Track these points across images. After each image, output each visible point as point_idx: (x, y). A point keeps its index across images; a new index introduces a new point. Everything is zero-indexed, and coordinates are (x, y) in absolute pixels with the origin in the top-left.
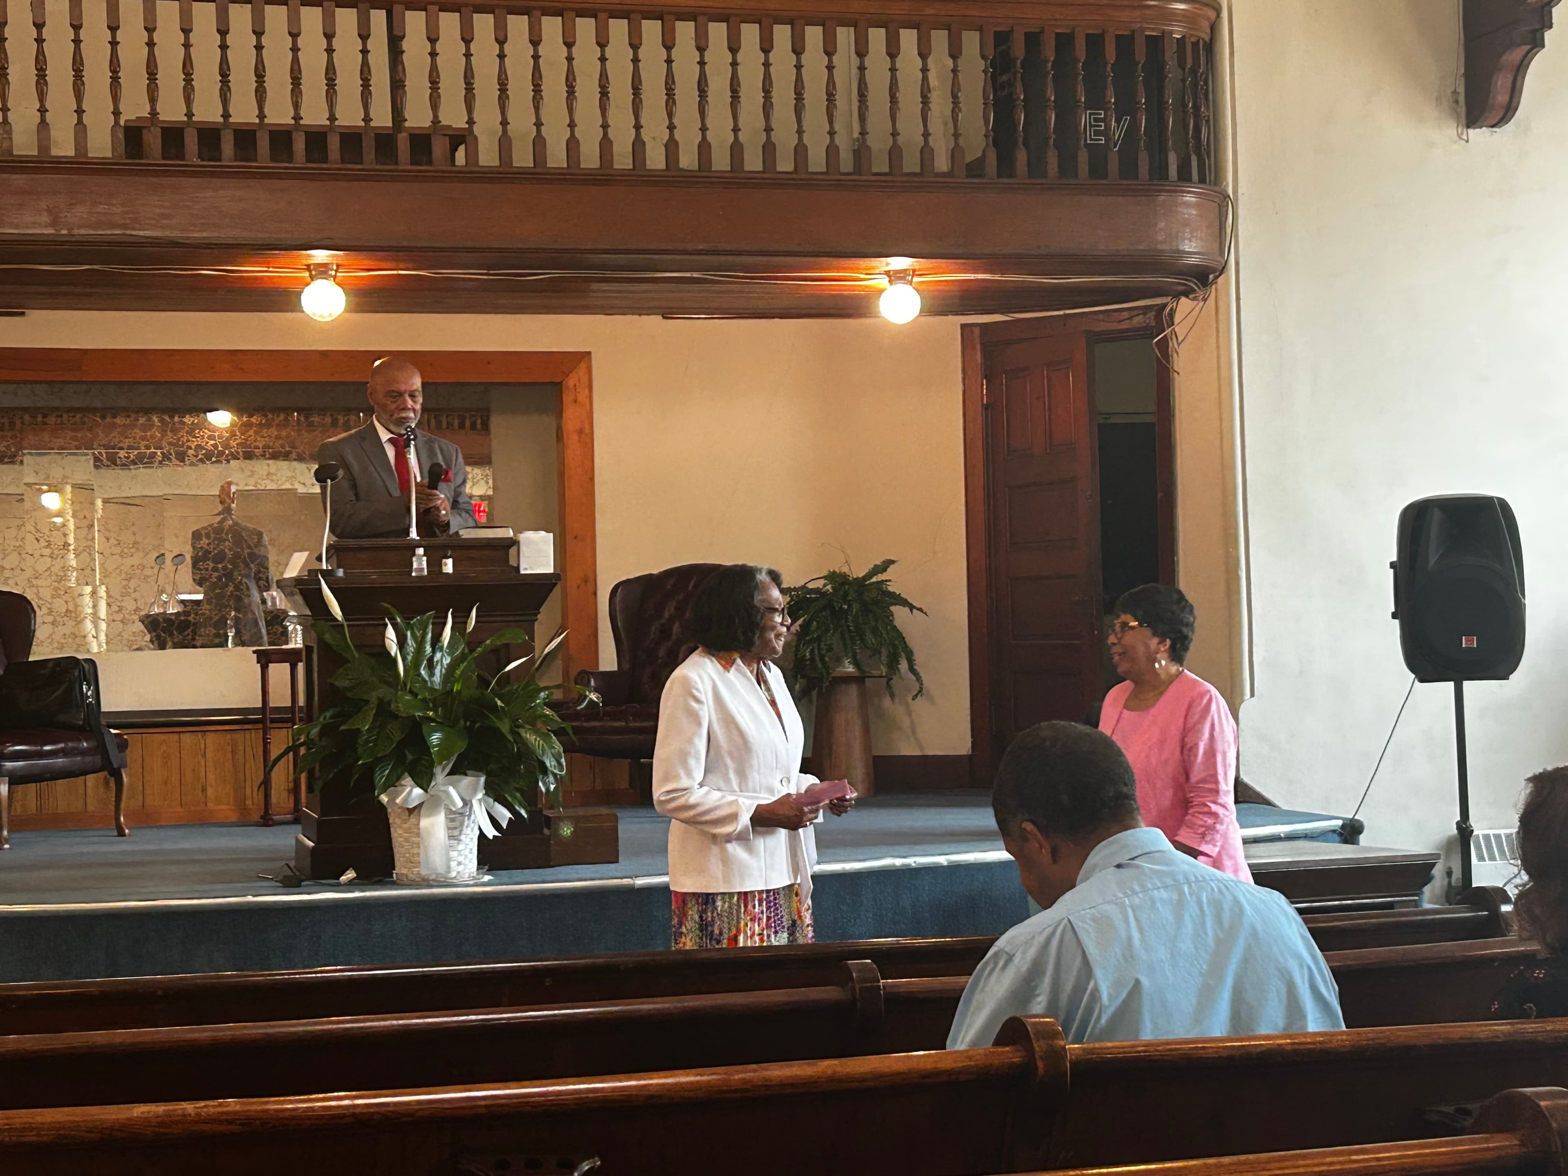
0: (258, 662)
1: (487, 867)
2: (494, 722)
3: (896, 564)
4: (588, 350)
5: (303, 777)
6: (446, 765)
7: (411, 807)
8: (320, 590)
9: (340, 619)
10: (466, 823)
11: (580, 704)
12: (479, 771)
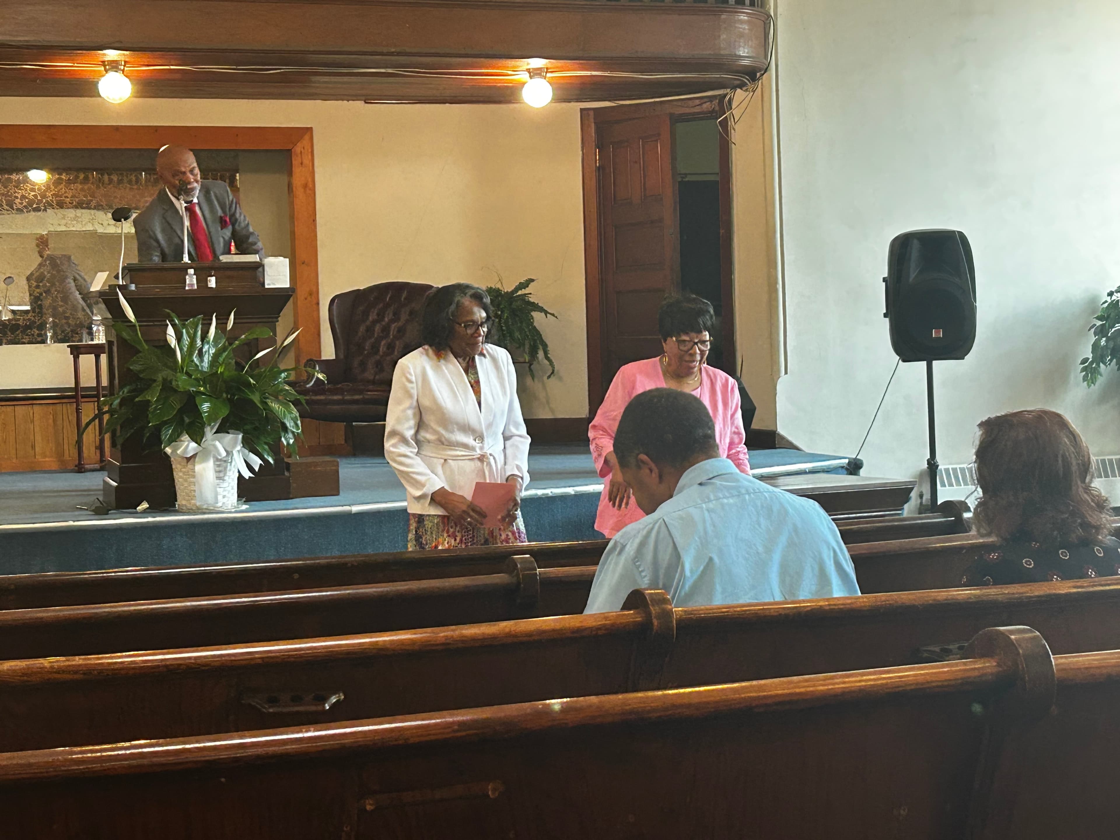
0: (71, 354)
1: (244, 499)
2: (249, 395)
3: (535, 282)
4: (309, 126)
5: (107, 437)
6: (214, 426)
7: (189, 456)
8: (118, 299)
9: (133, 321)
10: (228, 468)
11: (308, 384)
12: (237, 430)
